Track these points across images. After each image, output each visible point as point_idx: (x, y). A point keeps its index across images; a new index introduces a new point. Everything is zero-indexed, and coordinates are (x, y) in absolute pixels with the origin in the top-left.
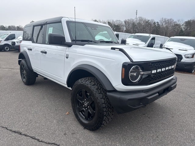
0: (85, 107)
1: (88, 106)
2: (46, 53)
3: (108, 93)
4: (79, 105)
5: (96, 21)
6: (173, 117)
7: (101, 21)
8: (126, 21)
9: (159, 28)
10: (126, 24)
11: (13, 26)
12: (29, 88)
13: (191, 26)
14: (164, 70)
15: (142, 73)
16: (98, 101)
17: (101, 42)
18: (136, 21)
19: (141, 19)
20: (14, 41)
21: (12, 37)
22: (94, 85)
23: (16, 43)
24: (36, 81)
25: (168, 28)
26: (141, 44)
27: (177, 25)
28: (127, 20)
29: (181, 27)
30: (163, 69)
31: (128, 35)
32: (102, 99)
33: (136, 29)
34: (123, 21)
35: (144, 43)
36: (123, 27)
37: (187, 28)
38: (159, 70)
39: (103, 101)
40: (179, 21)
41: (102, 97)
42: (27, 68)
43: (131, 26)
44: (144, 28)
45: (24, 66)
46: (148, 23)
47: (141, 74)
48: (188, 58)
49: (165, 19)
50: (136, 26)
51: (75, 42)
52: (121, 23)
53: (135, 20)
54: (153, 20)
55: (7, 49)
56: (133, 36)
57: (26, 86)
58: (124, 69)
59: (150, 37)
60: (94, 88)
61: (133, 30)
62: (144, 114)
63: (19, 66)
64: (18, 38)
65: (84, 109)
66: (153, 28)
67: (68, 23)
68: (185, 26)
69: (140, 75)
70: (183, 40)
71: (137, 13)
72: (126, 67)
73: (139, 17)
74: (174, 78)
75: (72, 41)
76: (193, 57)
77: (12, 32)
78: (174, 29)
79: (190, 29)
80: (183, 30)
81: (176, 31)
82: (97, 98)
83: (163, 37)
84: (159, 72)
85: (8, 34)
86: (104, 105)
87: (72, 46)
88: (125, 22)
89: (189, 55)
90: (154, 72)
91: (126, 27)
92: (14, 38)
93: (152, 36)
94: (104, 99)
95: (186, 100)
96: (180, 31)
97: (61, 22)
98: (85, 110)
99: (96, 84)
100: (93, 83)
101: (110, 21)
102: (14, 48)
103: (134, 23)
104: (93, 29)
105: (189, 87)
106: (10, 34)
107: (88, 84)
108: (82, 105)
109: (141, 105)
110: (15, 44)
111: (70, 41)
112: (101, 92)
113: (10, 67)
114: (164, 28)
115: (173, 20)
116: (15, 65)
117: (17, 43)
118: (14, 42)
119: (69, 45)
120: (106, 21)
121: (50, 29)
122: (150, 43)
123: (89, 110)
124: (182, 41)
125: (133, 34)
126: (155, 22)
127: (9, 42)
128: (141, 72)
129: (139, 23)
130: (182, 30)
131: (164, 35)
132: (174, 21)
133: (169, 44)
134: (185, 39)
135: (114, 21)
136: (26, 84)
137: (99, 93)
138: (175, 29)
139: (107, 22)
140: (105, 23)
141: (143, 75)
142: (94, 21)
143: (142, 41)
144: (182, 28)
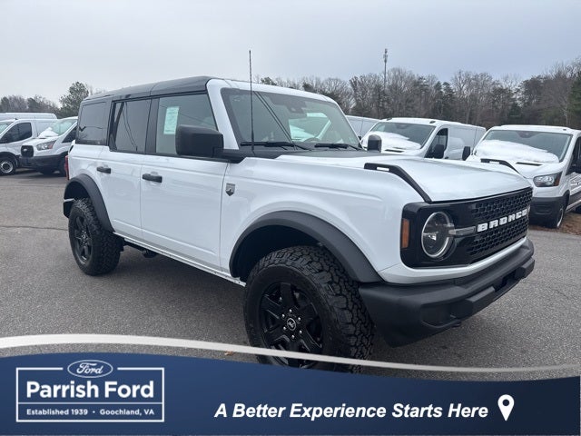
0: (289, 333)
1: (298, 329)
2: (159, 180)
3: (362, 291)
4: (268, 328)
5: (267, 81)
6: (523, 352)
7: (285, 80)
8: (355, 82)
9: (451, 101)
10: (355, 90)
11: (15, 99)
12: (99, 283)
13: (540, 94)
14: (506, 222)
15: (453, 232)
16: (334, 316)
17: (316, 146)
18: (385, 81)
19: (399, 75)
20: (27, 142)
21: (23, 132)
22: (320, 271)
23: (35, 149)
24: (119, 264)
25: (476, 100)
26: (410, 149)
27: (502, 91)
28: (359, 79)
29: (514, 97)
30: (502, 219)
31: (370, 121)
32: (345, 312)
33: (386, 104)
34: (348, 82)
35: (419, 146)
36: (349, 97)
37: (531, 99)
38: (494, 223)
39: (348, 316)
40: (506, 79)
41: (345, 306)
42: (95, 227)
43: (370, 94)
44: (408, 101)
45: (82, 220)
46: (418, 86)
47: (449, 236)
48: (543, 185)
49: (467, 75)
50: (385, 95)
51: (250, 147)
52: (342, 88)
53: (381, 79)
54: (433, 77)
55: (6, 167)
56: (384, 127)
57: (89, 279)
58: (407, 223)
59: (435, 127)
60: (320, 281)
61: (378, 107)
62: (445, 347)
63: (67, 220)
64: (42, 135)
65: (285, 337)
66: (434, 100)
67: (226, 93)
68: (524, 93)
69: (448, 239)
70: (526, 137)
71: (386, 56)
72: (413, 217)
73: (394, 70)
74: (527, 245)
75: (241, 145)
76: (556, 183)
77: (23, 118)
78: (493, 103)
79: (538, 103)
80: (520, 104)
81: (500, 107)
82: (331, 308)
83: (466, 128)
84: (494, 228)
85: (8, 124)
86: (351, 329)
87: (242, 159)
88: (354, 84)
89: (547, 178)
90: (482, 227)
91: (355, 97)
92: (28, 134)
93: (439, 124)
94: (351, 311)
95: (551, 305)
96: (510, 107)
97: (205, 92)
98: (288, 339)
99: (326, 268)
100: (317, 266)
101: (308, 82)
102: (29, 164)
103: (378, 88)
104: (293, 110)
105: (555, 269)
106: (15, 122)
107: (301, 269)
108: (278, 326)
109: (453, 319)
110: (33, 152)
111: (235, 146)
112: (341, 290)
113: (28, 224)
114: (465, 100)
115: (491, 78)
116: (40, 217)
117: (39, 149)
118: (30, 148)
119: (234, 158)
120: (297, 80)
121: (169, 110)
122: (434, 146)
123: (302, 341)
124: (523, 138)
125: (385, 120)
126: (439, 83)
127: (14, 146)
128: (451, 228)
129: (394, 88)
130: (515, 106)
131: (467, 119)
132: (493, 80)
133: (489, 147)
134: (532, 134)
135: (322, 80)
136: (87, 273)
137: (337, 295)
138: (496, 103)
139: (301, 86)
140: (294, 87)
141: (455, 237)
142: (263, 81)
143: (412, 139)
144: (514, 100)
